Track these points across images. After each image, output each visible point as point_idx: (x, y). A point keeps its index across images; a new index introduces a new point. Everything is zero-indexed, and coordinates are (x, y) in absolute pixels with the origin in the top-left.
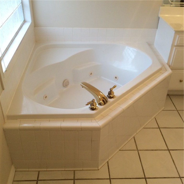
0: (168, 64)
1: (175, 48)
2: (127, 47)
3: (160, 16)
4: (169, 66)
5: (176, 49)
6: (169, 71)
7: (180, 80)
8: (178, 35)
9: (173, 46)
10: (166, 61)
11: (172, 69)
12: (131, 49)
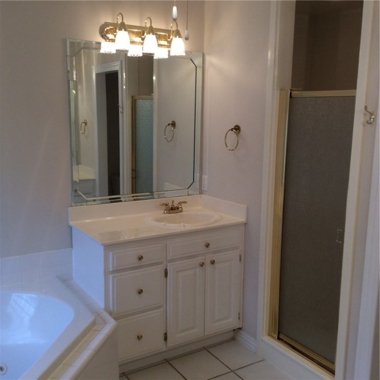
0: (106, 309)
1: (111, 276)
2: (14, 295)
3: (71, 223)
4: (111, 314)
5: (113, 278)
6: (111, 324)
7: (138, 336)
8: (111, 253)
9: (106, 273)
10: (101, 304)
11: (116, 319)
12: (25, 296)
